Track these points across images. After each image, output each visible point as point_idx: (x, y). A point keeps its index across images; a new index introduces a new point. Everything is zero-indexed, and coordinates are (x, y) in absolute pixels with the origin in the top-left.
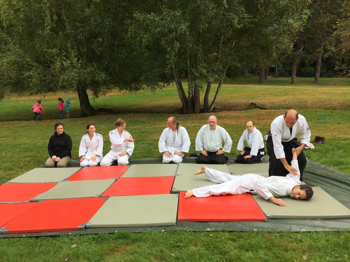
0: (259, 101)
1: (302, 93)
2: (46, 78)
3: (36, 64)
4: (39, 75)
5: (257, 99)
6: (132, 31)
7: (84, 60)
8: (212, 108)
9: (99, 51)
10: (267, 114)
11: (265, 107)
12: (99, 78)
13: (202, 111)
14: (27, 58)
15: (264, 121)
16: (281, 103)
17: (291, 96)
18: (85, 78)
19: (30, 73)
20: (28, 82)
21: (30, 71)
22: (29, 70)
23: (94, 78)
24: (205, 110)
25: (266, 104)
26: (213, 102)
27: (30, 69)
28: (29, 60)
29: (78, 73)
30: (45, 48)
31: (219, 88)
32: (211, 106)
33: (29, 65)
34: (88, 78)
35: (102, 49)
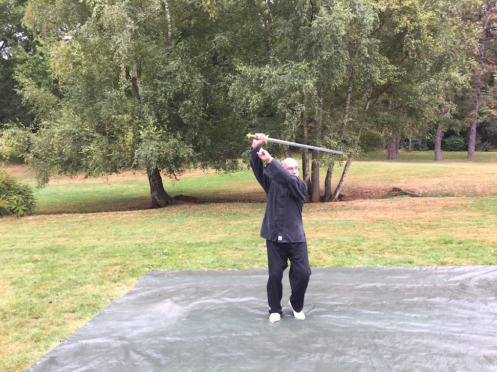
0: (404, 185)
1: (461, 174)
2: (111, 155)
3: (98, 135)
4: (102, 149)
5: (399, 182)
6: (234, 90)
7: (165, 130)
8: (337, 195)
9: (186, 118)
11: (414, 194)
12: (185, 154)
13: (323, 199)
14: (86, 127)
15: (426, 214)
16: (437, 188)
17: (447, 178)
18: (167, 154)
19: (90, 148)
20: (87, 160)
21: (89, 145)
22: (88, 143)
23: (177, 154)
24: (327, 198)
25: (415, 190)
26: (339, 186)
27: (90, 142)
28: (89, 130)
29: (157, 146)
30: (113, 114)
31: (347, 167)
32: (336, 192)
33: (88, 137)
34: (171, 153)
35: (190, 116)
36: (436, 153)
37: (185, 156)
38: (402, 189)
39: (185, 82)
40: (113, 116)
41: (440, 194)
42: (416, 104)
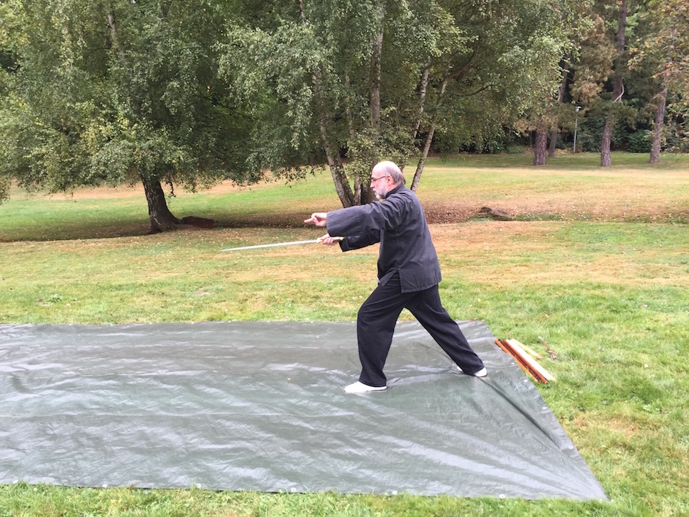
1: (597, 187)
3: (53, 132)
4: (59, 152)
5: (502, 199)
7: (144, 124)
9: (174, 106)
11: (506, 216)
12: (173, 159)
14: (38, 121)
15: (479, 245)
16: (542, 207)
17: (571, 192)
18: (144, 159)
19: (40, 150)
20: (36, 167)
22: (40, 144)
23: (162, 159)
27: (42, 142)
28: (40, 124)
29: (130, 148)
33: (40, 134)
35: (179, 103)
36: (602, 156)
37: (174, 161)
38: (493, 209)
39: (169, 55)
40: (68, 105)
41: (541, 216)
42: (497, 85)
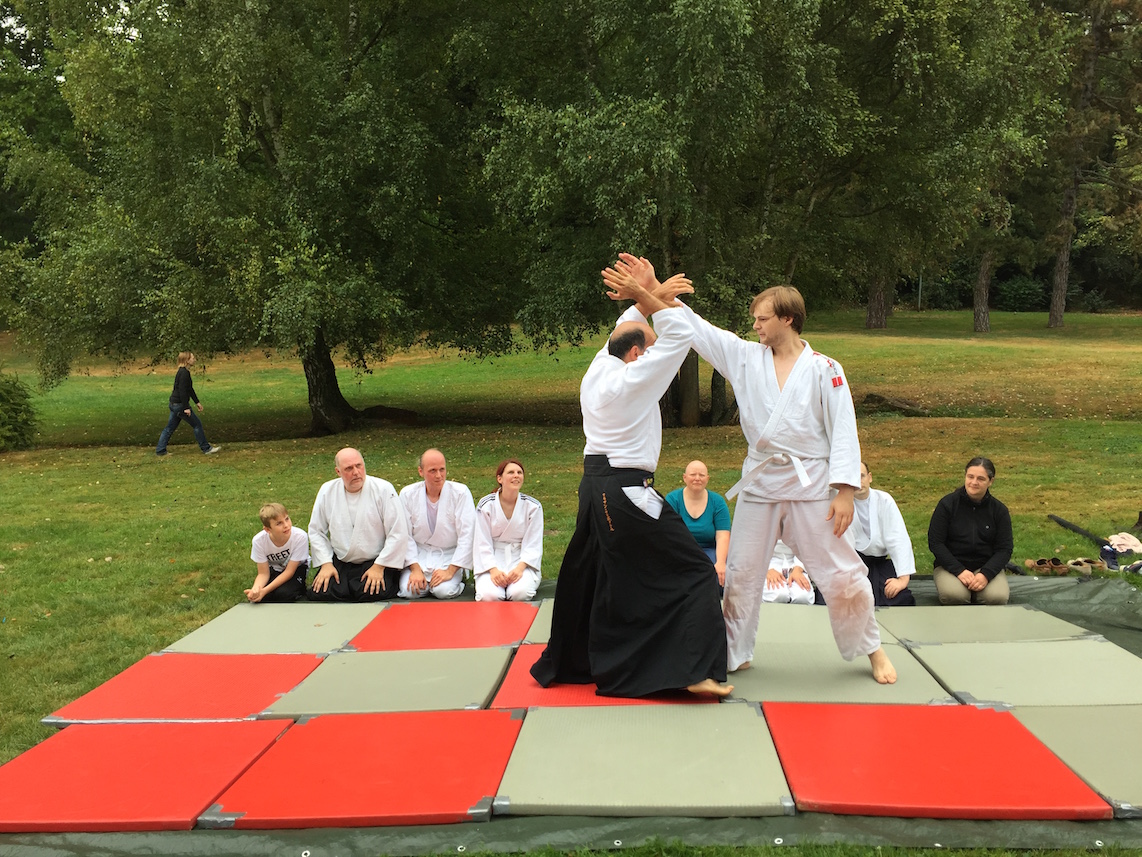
0: (892, 387)
2: (211, 311)
3: (180, 263)
4: (189, 298)
5: (883, 382)
6: (496, 163)
7: (337, 254)
9: (386, 225)
10: (932, 432)
11: (914, 409)
12: (383, 311)
13: (705, 419)
14: (152, 246)
16: (966, 396)
17: (991, 372)
18: (341, 312)
19: (160, 294)
20: (153, 323)
21: (159, 289)
22: (156, 284)
23: (366, 311)
24: (715, 418)
25: (918, 399)
27: (162, 280)
28: (157, 252)
29: (317, 292)
30: (214, 213)
33: (155, 268)
34: (350, 310)
35: (395, 222)
36: (976, 316)
37: (385, 315)
38: (887, 398)
39: (382, 143)
40: (213, 219)
41: (972, 409)
42: (919, 201)
